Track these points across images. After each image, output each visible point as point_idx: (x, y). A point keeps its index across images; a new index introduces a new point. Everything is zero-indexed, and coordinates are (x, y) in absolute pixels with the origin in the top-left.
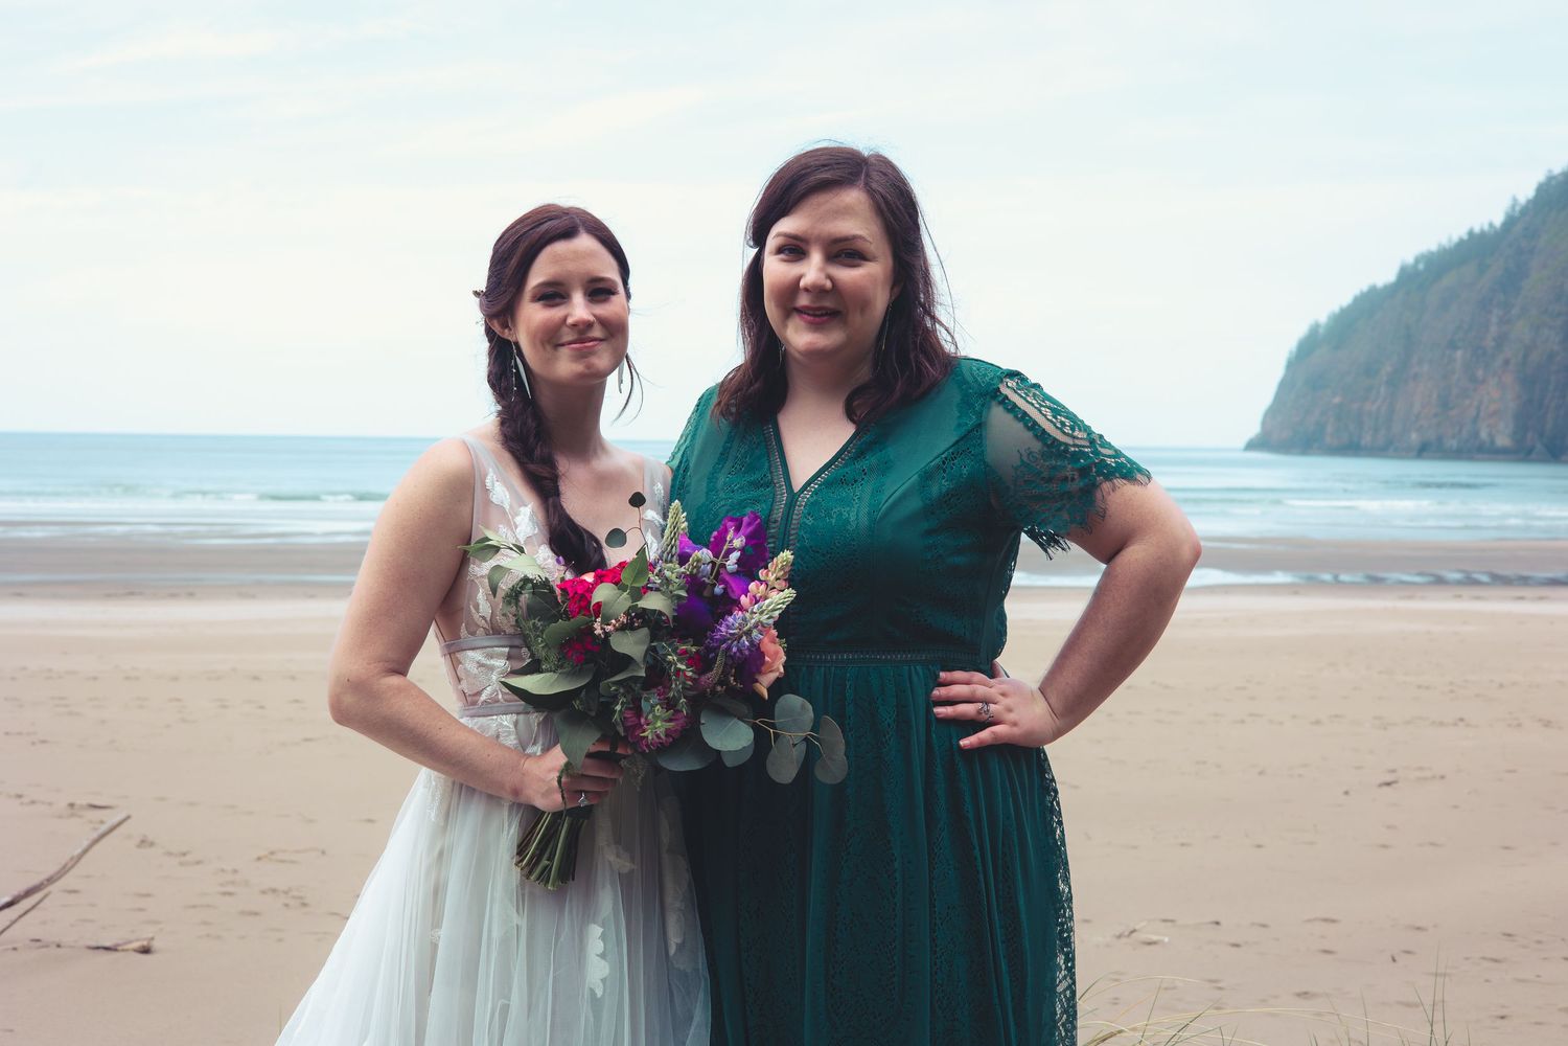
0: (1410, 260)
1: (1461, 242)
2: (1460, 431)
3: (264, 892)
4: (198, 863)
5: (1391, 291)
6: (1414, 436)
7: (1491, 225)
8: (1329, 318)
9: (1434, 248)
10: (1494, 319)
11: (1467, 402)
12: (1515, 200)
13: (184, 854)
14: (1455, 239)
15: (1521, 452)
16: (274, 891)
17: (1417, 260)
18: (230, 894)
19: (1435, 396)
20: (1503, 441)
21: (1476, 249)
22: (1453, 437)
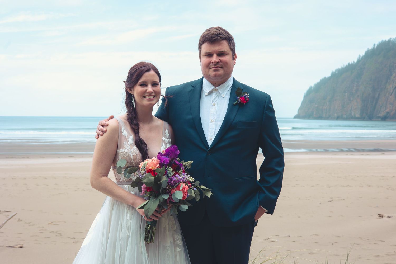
0: (334, 71)
1: (347, 66)
2: (347, 113)
3: (50, 232)
4: (33, 225)
5: (330, 78)
6: (336, 115)
7: (354, 62)
8: (314, 85)
9: (340, 67)
10: (355, 85)
11: (349, 106)
12: (360, 56)
13: (30, 223)
14: (345, 65)
15: (362, 118)
16: (53, 232)
17: (336, 71)
18: (42, 233)
19: (341, 104)
20: (357, 116)
21: (350, 68)
22: (345, 115)
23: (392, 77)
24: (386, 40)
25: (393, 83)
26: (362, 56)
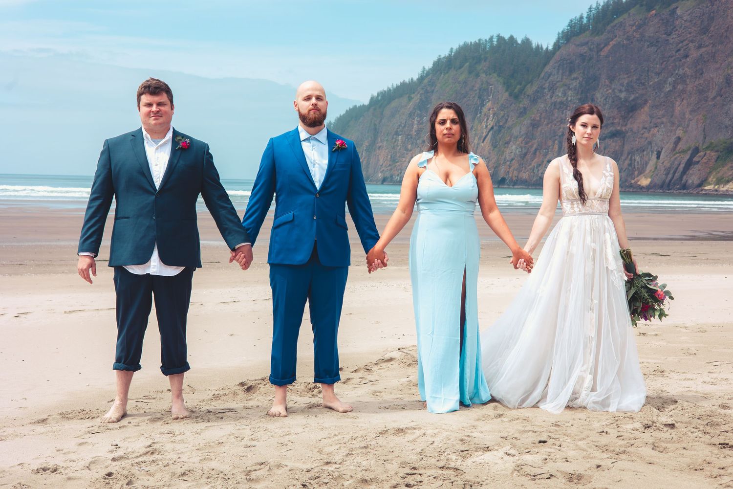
0: (375, 94)
1: (397, 87)
2: (401, 172)
5: (367, 108)
6: (380, 175)
7: (412, 79)
8: (335, 120)
9: (386, 89)
10: (416, 122)
11: (404, 159)
12: (424, 68)
14: (395, 86)
17: (378, 94)
19: (389, 157)
21: (406, 90)
22: (398, 176)
23: (485, 110)
24: (471, 43)
25: (487, 119)
26: (427, 68)
